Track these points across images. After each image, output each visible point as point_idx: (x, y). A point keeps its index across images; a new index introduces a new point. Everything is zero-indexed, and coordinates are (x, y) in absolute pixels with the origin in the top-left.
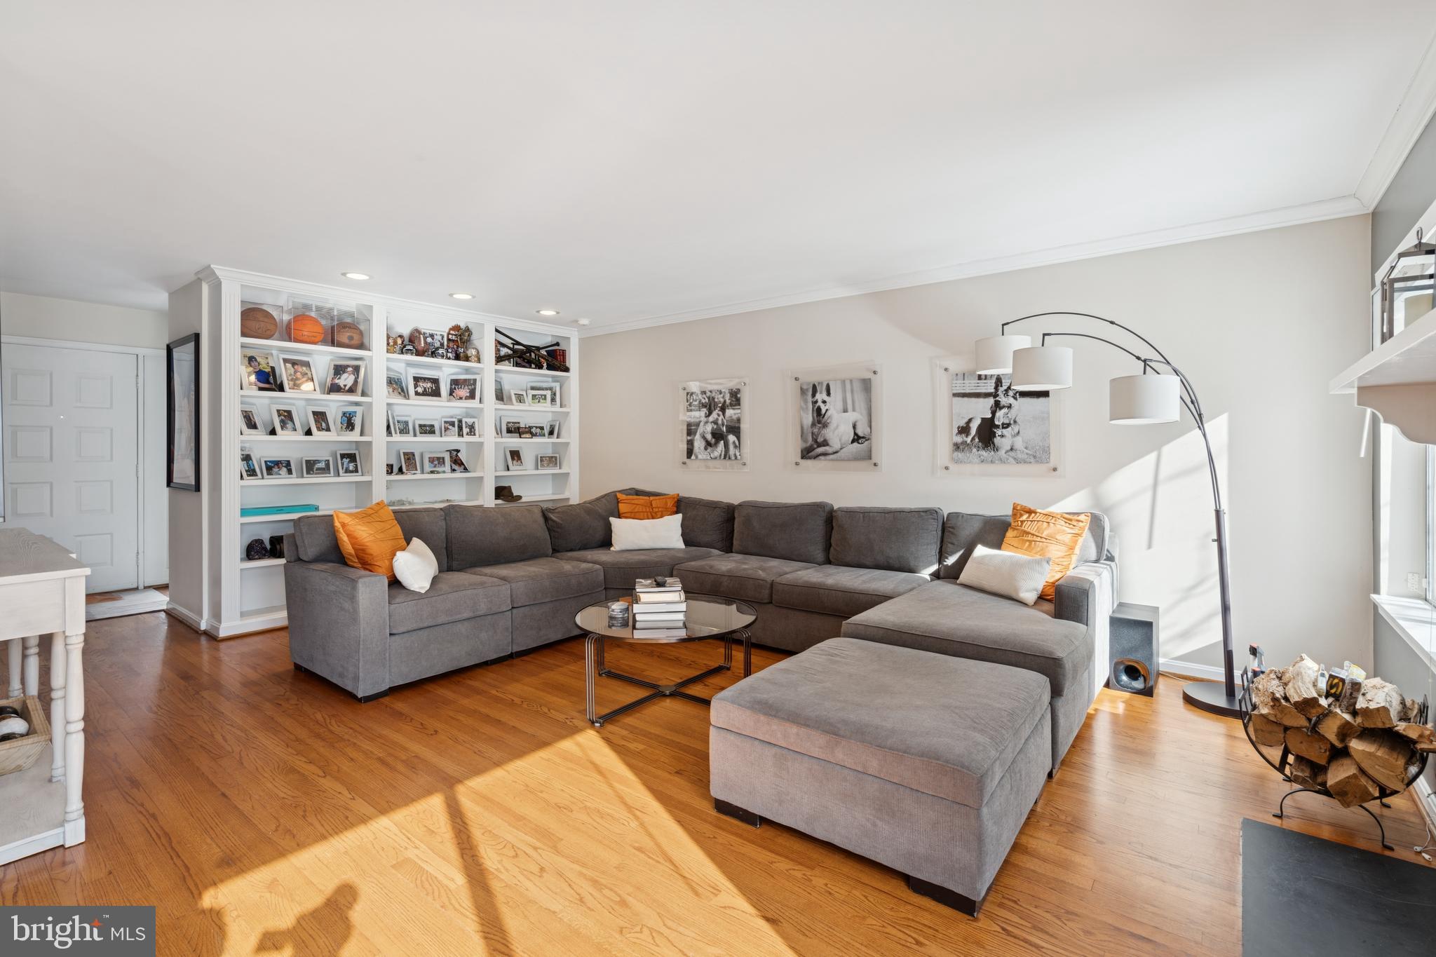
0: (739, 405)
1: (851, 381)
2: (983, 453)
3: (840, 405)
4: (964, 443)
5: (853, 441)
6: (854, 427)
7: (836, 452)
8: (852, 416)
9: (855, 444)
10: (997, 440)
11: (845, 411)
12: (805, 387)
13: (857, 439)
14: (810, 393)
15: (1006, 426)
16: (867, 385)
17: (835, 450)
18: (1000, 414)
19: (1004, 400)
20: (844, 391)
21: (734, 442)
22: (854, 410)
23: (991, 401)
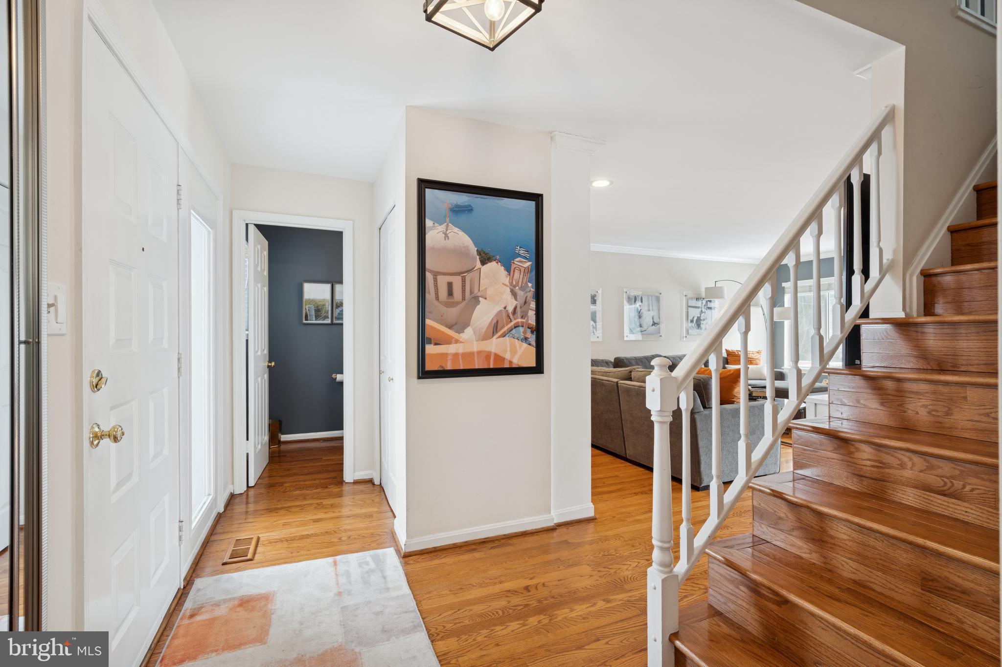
0: (595, 303)
1: (652, 296)
2: (698, 331)
3: (647, 308)
4: (692, 326)
5: (652, 325)
6: (653, 319)
7: (645, 330)
8: (652, 313)
9: (653, 327)
10: (701, 325)
11: (649, 310)
12: (631, 297)
13: (654, 324)
14: (633, 300)
15: (704, 320)
16: (658, 299)
17: (645, 329)
18: (702, 315)
19: (703, 310)
20: (649, 300)
21: (593, 325)
22: (653, 310)
23: (700, 310)
